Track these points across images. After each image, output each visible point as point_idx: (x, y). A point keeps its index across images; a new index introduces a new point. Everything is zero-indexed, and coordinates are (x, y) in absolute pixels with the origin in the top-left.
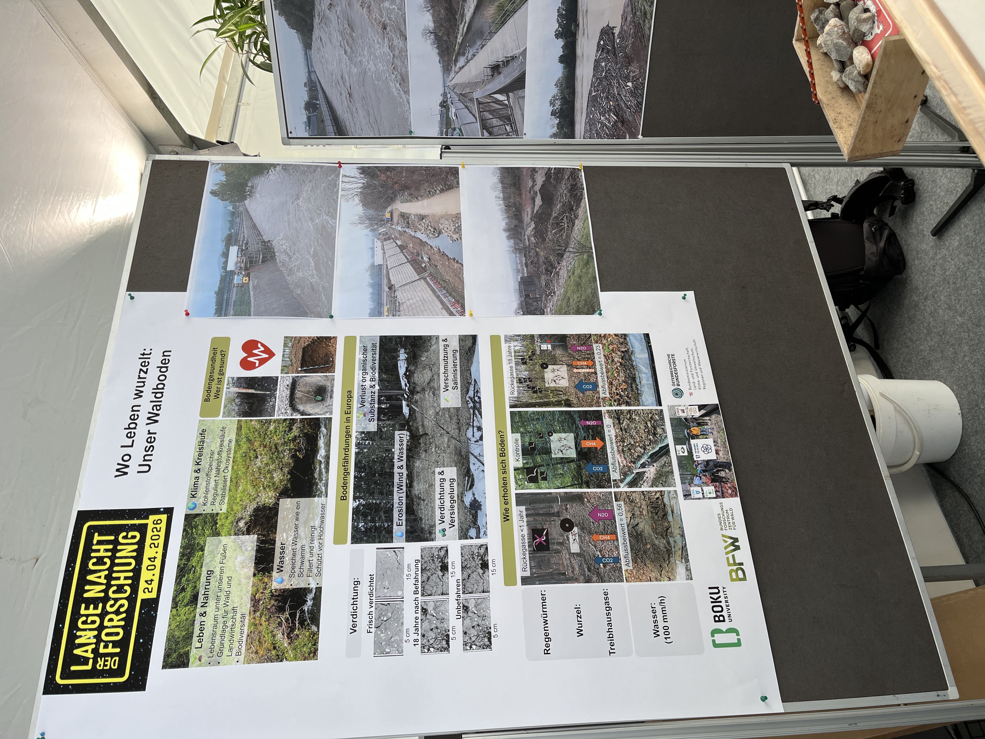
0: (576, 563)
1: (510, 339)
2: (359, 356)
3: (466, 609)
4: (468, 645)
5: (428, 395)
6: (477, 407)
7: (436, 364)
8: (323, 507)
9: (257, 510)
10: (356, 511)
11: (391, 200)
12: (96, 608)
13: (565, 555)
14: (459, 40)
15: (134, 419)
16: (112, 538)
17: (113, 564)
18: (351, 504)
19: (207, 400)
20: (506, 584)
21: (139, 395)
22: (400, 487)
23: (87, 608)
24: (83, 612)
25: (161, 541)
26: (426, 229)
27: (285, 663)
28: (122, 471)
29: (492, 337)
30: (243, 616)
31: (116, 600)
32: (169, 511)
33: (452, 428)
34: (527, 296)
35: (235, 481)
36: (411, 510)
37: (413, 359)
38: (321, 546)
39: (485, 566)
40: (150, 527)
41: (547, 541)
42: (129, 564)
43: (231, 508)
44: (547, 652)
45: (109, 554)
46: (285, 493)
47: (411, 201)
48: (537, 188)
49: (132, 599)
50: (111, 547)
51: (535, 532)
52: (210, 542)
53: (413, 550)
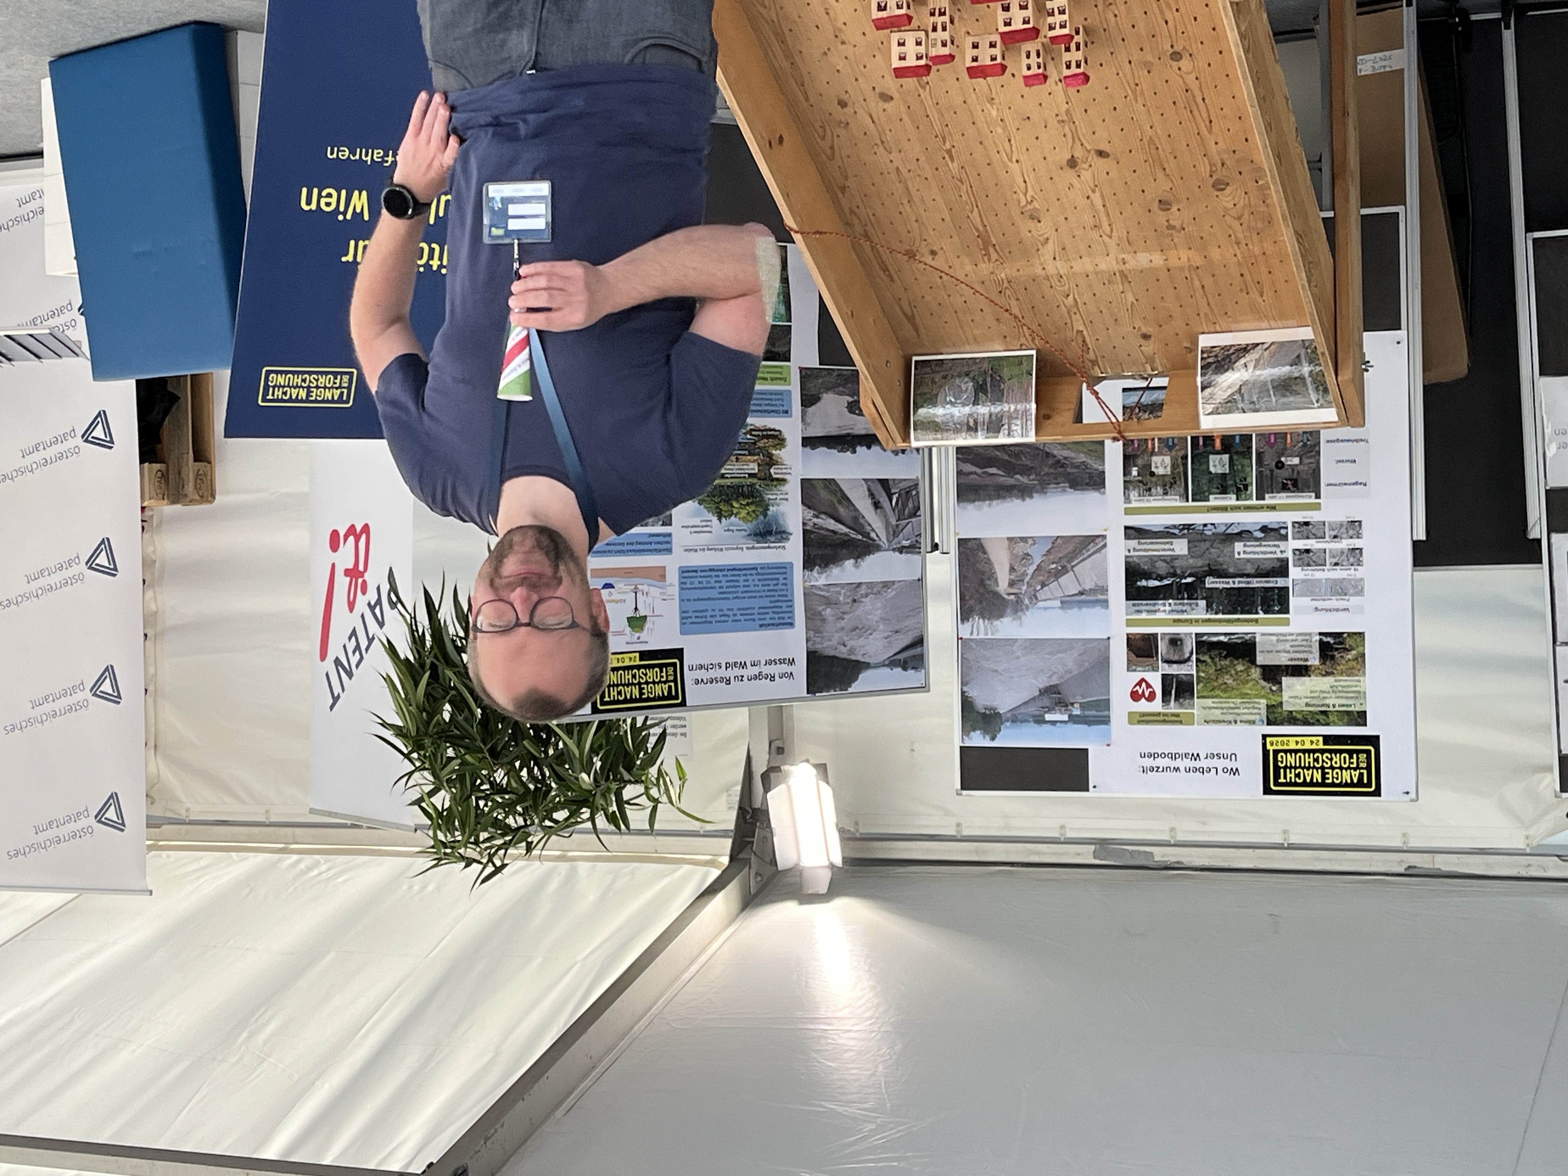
0: (1307, 461)
1: (1127, 499)
2: (1144, 616)
3: (1335, 537)
4: (1359, 536)
5: (1177, 563)
6: (1188, 527)
7: (1151, 557)
8: (1263, 634)
9: (1265, 679)
10: (1266, 612)
11: (997, 595)
12: (1328, 773)
13: (1301, 468)
14: (860, 537)
15: (1196, 770)
16: (1282, 771)
17: (1300, 767)
18: (1261, 615)
19: (1181, 722)
20: (1319, 509)
21: (1177, 769)
22: (1248, 583)
23: (1328, 779)
24: (1330, 781)
25: (1285, 739)
26: (1024, 566)
27: (1366, 652)
28: (1235, 772)
29: (1126, 514)
30: (1336, 681)
31: (1323, 761)
32: (1264, 737)
33: (1205, 545)
34: (1087, 484)
35: (1243, 695)
36: (1267, 575)
37: (1147, 576)
38: (1292, 634)
39: (1307, 524)
40: (1275, 747)
41: (1291, 480)
42: (1300, 757)
43: (1263, 697)
44: (1365, 485)
45: (1293, 770)
46: (1253, 661)
47: (996, 579)
48: (979, 471)
49: (1322, 752)
50: (1288, 771)
51: (1284, 488)
52: (1286, 707)
53: (1294, 572)
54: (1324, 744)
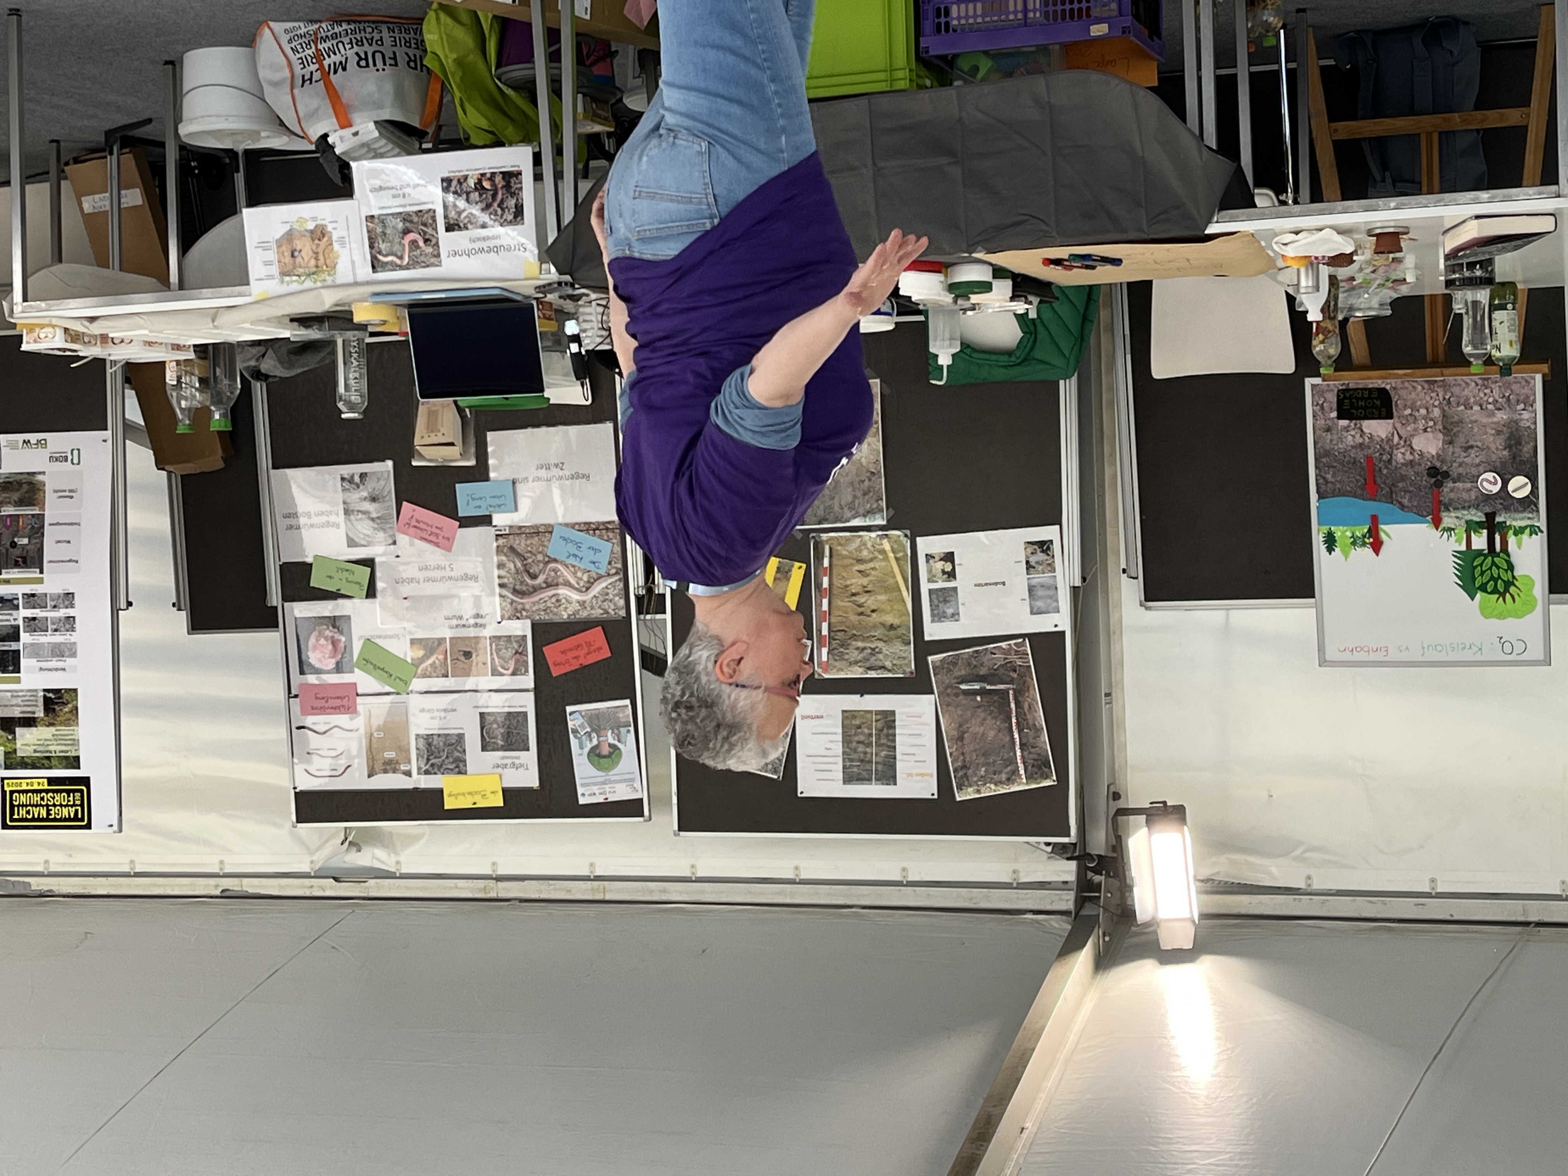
0: (33, 541)
3: (54, 606)
4: (72, 606)
9: (3, 730)
10: (3, 672)
12: (51, 810)
13: (28, 547)
16: (16, 808)
17: (30, 805)
20: (42, 583)
23: (52, 814)
25: (19, 781)
27: (79, 705)
30: (57, 730)
31: (48, 800)
36: (3, 639)
38: (22, 691)
39: (33, 595)
40: (11, 788)
41: (21, 557)
42: (30, 796)
44: (77, 562)
45: (25, 808)
50: (21, 808)
51: (16, 565)
52: (19, 754)
53: (25, 637)
54: (49, 785)
